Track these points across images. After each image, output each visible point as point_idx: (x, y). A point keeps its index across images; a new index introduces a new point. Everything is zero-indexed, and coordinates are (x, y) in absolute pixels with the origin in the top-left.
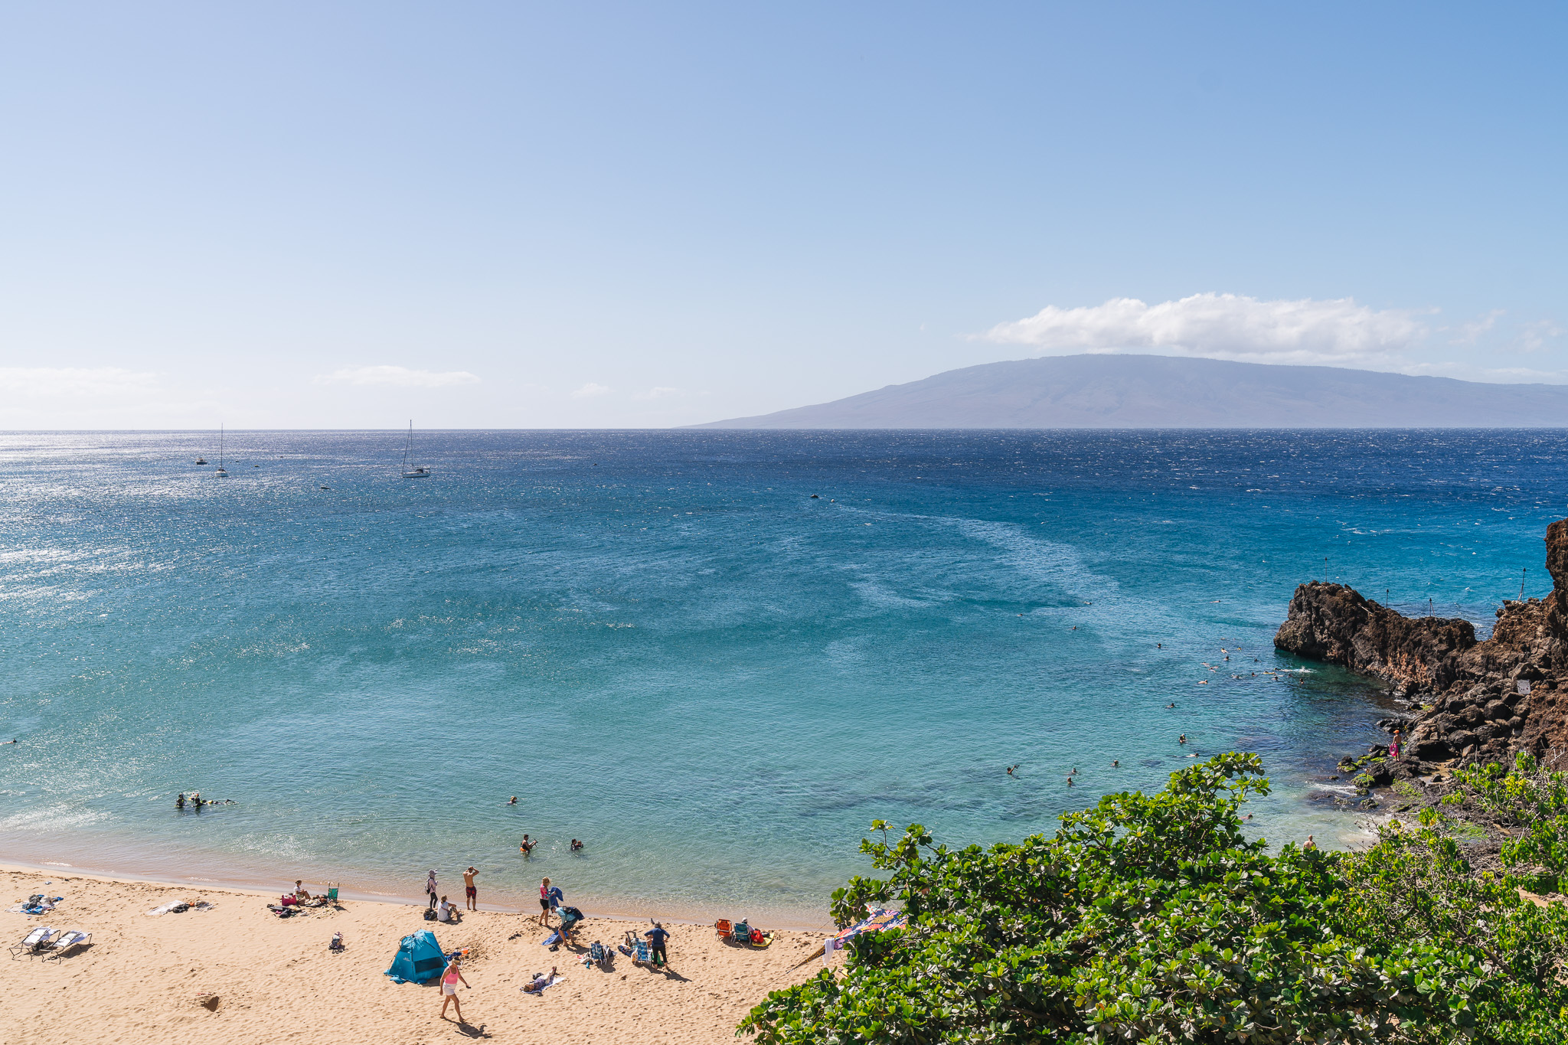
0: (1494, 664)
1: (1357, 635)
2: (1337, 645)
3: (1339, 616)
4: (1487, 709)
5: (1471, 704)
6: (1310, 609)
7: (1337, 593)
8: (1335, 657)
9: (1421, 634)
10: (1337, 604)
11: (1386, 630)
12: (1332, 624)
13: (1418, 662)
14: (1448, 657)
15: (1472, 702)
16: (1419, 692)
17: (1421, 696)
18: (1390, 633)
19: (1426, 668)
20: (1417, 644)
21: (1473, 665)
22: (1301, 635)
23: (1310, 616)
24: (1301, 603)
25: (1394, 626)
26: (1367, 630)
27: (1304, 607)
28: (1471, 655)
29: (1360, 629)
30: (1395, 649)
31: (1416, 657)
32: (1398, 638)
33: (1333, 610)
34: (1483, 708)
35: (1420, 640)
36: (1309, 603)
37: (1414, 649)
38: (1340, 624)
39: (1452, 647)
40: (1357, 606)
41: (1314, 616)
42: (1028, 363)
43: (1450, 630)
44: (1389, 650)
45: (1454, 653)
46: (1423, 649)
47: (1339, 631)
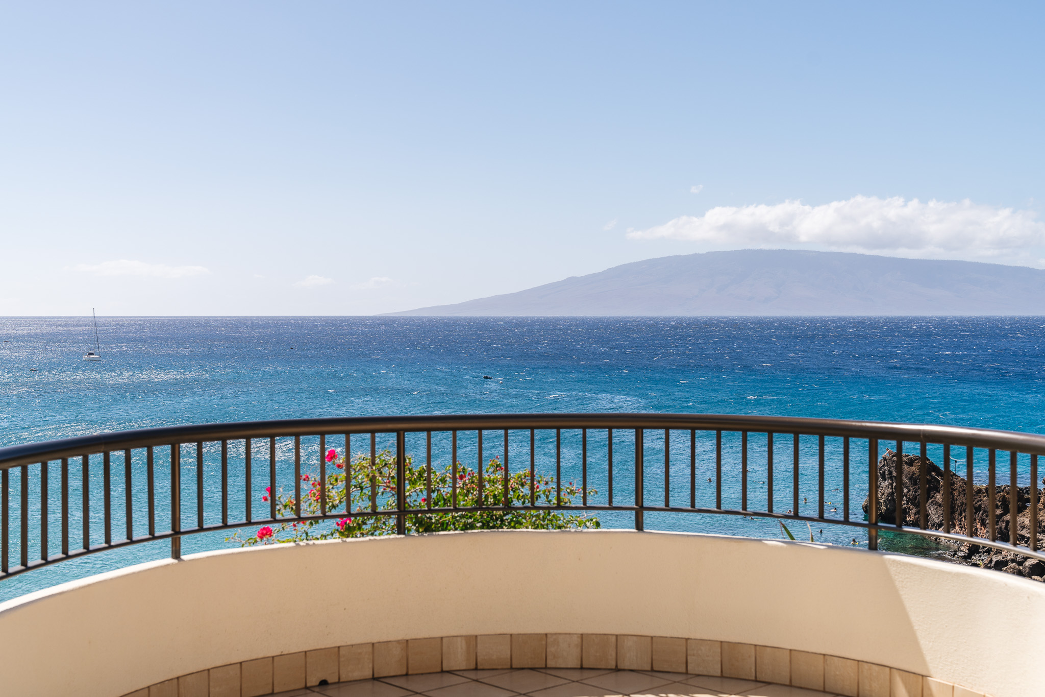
0: (1040, 527)
1: (930, 501)
2: (914, 510)
3: (915, 484)
4: (1025, 568)
5: (1012, 563)
6: (891, 478)
7: (914, 464)
8: (913, 521)
9: (981, 500)
10: (914, 474)
11: (953, 497)
12: (909, 491)
13: (979, 526)
14: (1003, 521)
15: (1013, 561)
16: (979, 553)
17: (980, 556)
18: (957, 500)
19: (985, 531)
20: (978, 509)
21: (1023, 527)
22: (884, 501)
23: (891, 484)
24: (884, 472)
25: (960, 493)
26: (939, 497)
27: (886, 477)
28: (1021, 519)
29: (933, 496)
30: (961, 514)
31: (977, 520)
32: (962, 504)
33: (910, 479)
34: (1022, 565)
35: (980, 506)
36: (891, 473)
37: (976, 513)
38: (916, 492)
39: (1006, 511)
40: (931, 475)
41: (894, 484)
42: (696, 257)
43: (1004, 496)
44: (956, 515)
45: (1008, 517)
46: (983, 514)
47: (915, 497)
